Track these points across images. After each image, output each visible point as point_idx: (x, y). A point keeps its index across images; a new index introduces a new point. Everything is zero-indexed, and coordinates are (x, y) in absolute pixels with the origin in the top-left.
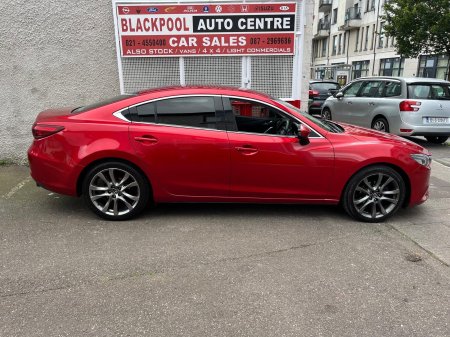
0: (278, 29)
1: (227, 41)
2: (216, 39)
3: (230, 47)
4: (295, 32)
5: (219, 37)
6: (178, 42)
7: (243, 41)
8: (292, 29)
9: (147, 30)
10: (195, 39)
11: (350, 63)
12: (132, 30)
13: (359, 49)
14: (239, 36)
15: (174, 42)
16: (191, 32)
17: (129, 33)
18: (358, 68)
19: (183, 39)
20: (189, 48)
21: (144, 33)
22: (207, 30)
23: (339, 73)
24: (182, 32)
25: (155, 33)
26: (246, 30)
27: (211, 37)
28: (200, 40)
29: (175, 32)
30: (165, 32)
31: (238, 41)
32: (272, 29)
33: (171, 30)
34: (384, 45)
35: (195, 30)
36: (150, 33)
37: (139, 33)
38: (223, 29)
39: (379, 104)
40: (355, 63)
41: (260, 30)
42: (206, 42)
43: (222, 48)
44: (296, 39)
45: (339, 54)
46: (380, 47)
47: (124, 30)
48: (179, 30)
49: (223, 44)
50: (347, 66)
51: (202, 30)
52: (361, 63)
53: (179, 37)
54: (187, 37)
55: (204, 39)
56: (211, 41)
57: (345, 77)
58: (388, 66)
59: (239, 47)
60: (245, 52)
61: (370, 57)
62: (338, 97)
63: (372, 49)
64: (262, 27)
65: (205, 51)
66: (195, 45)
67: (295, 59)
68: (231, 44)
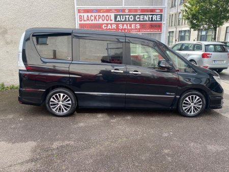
0: (155, 21)
1: (131, 26)
2: (125, 25)
3: (132, 29)
4: (163, 22)
5: (127, 24)
6: (107, 26)
7: (138, 26)
8: (161, 21)
9: (92, 21)
10: (115, 25)
14: (136, 24)
15: (105, 27)
16: (113, 22)
17: (83, 22)
19: (109, 25)
20: (112, 29)
21: (90, 22)
22: (121, 21)
24: (109, 22)
25: (96, 22)
26: (140, 21)
27: (123, 24)
28: (117, 25)
29: (105, 22)
30: (101, 22)
31: (136, 26)
32: (152, 21)
33: (103, 21)
35: (115, 21)
37: (88, 22)
38: (129, 21)
39: (191, 55)
41: (146, 21)
42: (120, 26)
43: (128, 29)
44: (163, 25)
47: (80, 21)
48: (107, 21)
49: (129, 28)
51: (119, 21)
53: (107, 24)
54: (111, 24)
56: (123, 26)
59: (136, 29)
60: (139, 31)
64: (147, 20)
65: (120, 31)
66: (115, 28)
67: (162, 35)
68: (133, 28)
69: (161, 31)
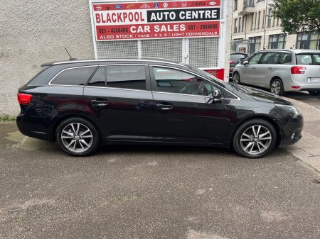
0: (208, 18)
1: (172, 28)
2: (164, 26)
3: (174, 32)
4: (221, 20)
5: (166, 25)
6: (137, 29)
7: (183, 28)
8: (218, 17)
9: (114, 21)
10: (149, 27)
11: (247, 38)
12: (104, 22)
13: (253, 28)
14: (180, 24)
15: (134, 29)
16: (146, 22)
17: (101, 24)
18: (253, 41)
19: (140, 27)
20: (144, 33)
21: (112, 24)
22: (158, 21)
23: (240, 46)
24: (140, 22)
25: (120, 23)
26: (185, 19)
27: (161, 26)
28: (152, 27)
29: (134, 22)
30: (127, 22)
31: (180, 28)
32: (204, 18)
33: (131, 21)
34: (272, 25)
35: (149, 20)
36: (117, 23)
37: (109, 24)
38: (169, 19)
39: (276, 69)
40: (251, 38)
41: (195, 19)
42: (157, 28)
43: (168, 33)
44: (221, 25)
45: (239, 32)
46: (269, 26)
47: (98, 22)
48: (137, 20)
49: (169, 30)
50: (245, 40)
51: (154, 21)
52: (255, 38)
53: (137, 26)
54: (143, 26)
55: (155, 27)
56: (160, 28)
57: (245, 48)
58: (275, 40)
59: (180, 32)
60: (185, 35)
61: (261, 34)
62: (245, 64)
63: (263, 28)
64: (197, 17)
65: (156, 35)
66: (149, 31)
67: (220, 40)
68: (175, 30)
69: (218, 34)
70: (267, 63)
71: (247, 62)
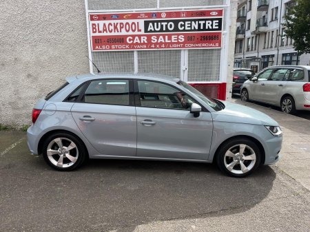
0: (209, 29)
1: (170, 38)
2: (161, 37)
3: (172, 43)
4: (222, 31)
5: (164, 36)
6: (133, 40)
7: (182, 39)
8: (220, 29)
9: (111, 32)
10: (146, 38)
11: (260, 56)
12: (100, 32)
13: (266, 47)
14: (178, 35)
15: (130, 40)
16: (143, 32)
17: (97, 34)
18: (266, 60)
19: (137, 38)
20: (141, 44)
21: (109, 34)
22: (155, 31)
23: (252, 64)
24: (136, 33)
25: (116, 34)
26: (184, 30)
27: (158, 36)
28: (149, 38)
29: (131, 33)
30: (124, 33)
31: (178, 39)
32: (204, 29)
33: (128, 31)
34: (285, 44)
35: (146, 31)
36: (113, 34)
37: (105, 34)
38: (167, 30)
40: (263, 57)
41: (195, 30)
42: (154, 39)
43: (165, 43)
44: (223, 36)
45: (252, 50)
46: (282, 45)
47: (94, 32)
48: (134, 31)
49: (167, 41)
50: (258, 58)
51: (151, 31)
52: (268, 56)
53: (134, 36)
54: (140, 36)
55: (152, 38)
56: (158, 39)
57: (257, 66)
58: (288, 58)
59: (178, 43)
60: (184, 47)
61: (275, 53)
62: (254, 81)
63: (276, 47)
64: (197, 28)
65: (153, 46)
66: (146, 42)
67: (222, 52)
68: (173, 41)
69: (220, 46)
70: (277, 80)
71: (256, 78)
